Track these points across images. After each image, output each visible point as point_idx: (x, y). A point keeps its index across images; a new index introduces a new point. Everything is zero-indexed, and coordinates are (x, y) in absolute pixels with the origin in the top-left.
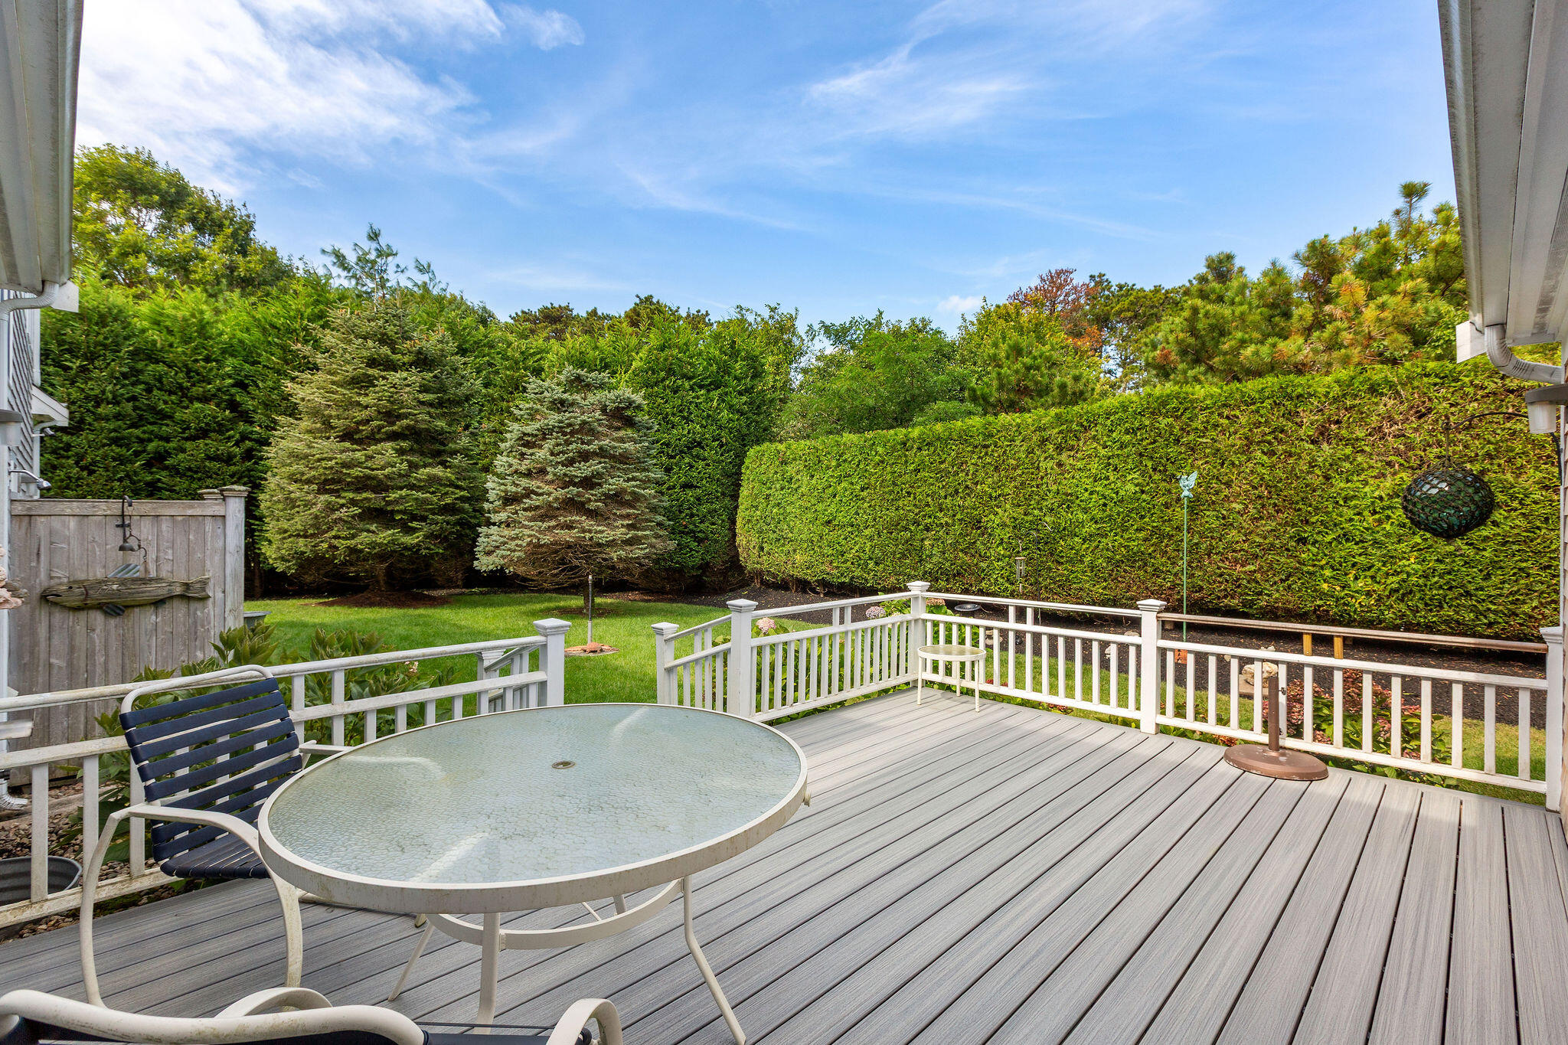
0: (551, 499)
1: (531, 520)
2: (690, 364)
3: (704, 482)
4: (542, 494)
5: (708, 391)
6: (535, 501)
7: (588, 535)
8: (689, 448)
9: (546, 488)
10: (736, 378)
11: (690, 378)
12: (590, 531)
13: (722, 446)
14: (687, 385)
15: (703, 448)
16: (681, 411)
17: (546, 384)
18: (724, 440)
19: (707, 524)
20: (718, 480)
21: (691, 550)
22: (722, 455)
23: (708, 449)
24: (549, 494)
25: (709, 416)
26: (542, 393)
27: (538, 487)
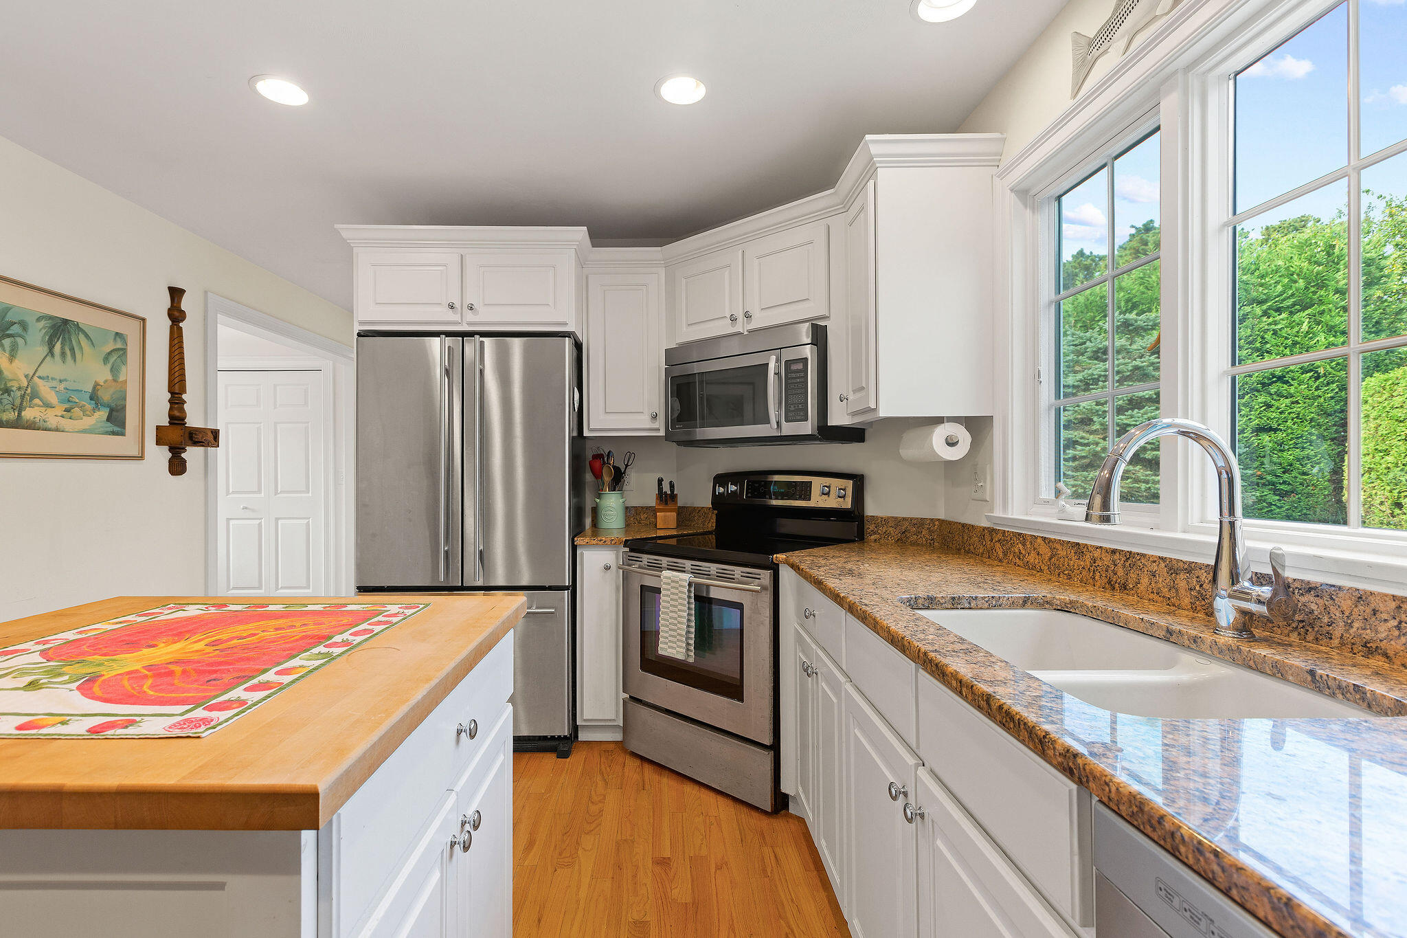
0: (1098, 449)
1: (1076, 469)
2: (1262, 285)
3: (1289, 423)
4: (1087, 445)
5: (1291, 313)
6: (1080, 451)
7: (1143, 486)
8: (1264, 385)
9: (1092, 438)
10: (1337, 291)
11: (1261, 303)
12: (1147, 482)
13: (1317, 378)
14: (1258, 310)
15: (1287, 382)
16: (1250, 343)
17: (1088, 335)
18: (1321, 371)
19: (1294, 474)
20: (1312, 420)
21: (1270, 504)
22: (1317, 389)
23: (1295, 383)
24: (1097, 444)
25: (1295, 344)
26: (1085, 343)
27: (1082, 438)
